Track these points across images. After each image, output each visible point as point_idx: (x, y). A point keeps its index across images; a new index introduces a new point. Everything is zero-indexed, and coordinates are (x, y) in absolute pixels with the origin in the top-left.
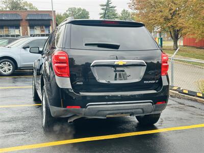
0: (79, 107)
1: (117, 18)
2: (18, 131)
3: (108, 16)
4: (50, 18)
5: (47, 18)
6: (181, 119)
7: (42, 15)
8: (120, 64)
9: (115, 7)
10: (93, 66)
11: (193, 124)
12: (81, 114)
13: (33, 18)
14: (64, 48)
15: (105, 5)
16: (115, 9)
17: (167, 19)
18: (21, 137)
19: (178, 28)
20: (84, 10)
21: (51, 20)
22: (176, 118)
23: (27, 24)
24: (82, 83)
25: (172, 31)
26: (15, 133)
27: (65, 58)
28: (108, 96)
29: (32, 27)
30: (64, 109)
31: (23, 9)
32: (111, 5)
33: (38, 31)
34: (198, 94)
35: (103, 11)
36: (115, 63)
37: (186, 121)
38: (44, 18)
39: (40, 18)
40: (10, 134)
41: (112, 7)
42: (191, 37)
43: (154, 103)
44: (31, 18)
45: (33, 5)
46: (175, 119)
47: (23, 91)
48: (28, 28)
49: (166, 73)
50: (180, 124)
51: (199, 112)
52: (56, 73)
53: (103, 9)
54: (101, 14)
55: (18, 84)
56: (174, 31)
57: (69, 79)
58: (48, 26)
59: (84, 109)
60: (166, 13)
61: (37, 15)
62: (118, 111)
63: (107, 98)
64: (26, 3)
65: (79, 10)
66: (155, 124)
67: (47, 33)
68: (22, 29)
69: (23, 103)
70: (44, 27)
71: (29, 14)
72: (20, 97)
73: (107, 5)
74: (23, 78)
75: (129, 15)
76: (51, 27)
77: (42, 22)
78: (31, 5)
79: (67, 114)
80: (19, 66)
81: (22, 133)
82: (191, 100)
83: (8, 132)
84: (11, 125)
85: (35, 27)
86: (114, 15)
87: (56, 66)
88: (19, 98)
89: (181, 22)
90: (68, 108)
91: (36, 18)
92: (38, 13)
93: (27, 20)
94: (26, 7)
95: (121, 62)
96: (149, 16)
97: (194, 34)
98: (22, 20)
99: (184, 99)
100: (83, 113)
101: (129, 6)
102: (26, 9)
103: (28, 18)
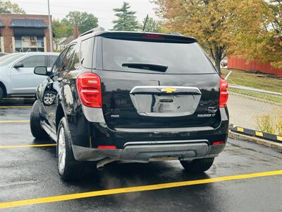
0: (114, 147)
1: (137, 28)
2: (26, 179)
3: (125, 26)
4: (45, 26)
5: (39, 26)
6: (239, 165)
7: (32, 21)
8: (168, 92)
9: (134, 13)
10: (133, 94)
11: (256, 172)
12: (116, 156)
13: (19, 25)
14: (95, 69)
15: (121, 10)
16: (134, 15)
17: (207, 32)
18: (32, 187)
19: (221, 45)
20: (91, 16)
21: (46, 28)
22: (233, 164)
23: (11, 33)
24: (118, 116)
25: (213, 48)
26: (23, 182)
27: (96, 82)
28: (153, 133)
29: (18, 37)
30: (94, 149)
31: (4, 12)
32: (129, 10)
33: (26, 43)
34: (257, 134)
35: (117, 18)
36: (162, 90)
37: (245, 168)
38: (36, 26)
39: (30, 25)
40: (16, 183)
41: (130, 13)
42: (239, 56)
43: (210, 143)
44: (16, 25)
45: (20, 7)
46: (231, 166)
47: (19, 126)
48: (13, 38)
49: (225, 105)
50: (239, 172)
51: (261, 156)
52: (83, 101)
53: (117, 15)
54: (115, 22)
55: (9, 116)
56: (217, 48)
57: (101, 109)
58: (41, 37)
59: (121, 150)
60: (206, 23)
61: (26, 20)
62: (165, 154)
63: (151, 135)
64: (8, 4)
65: (85, 15)
66: (206, 172)
67: (40, 46)
68: (4, 40)
69: (23, 143)
70: (35, 38)
71: (14, 20)
72: (17, 134)
73: (124, 9)
74: (15, 108)
75: (154, 24)
76: (45, 38)
77: (34, 31)
78: (16, 6)
79: (97, 157)
80: (8, 92)
81: (32, 182)
82: (248, 141)
83: (13, 181)
84: (14, 171)
85: (23, 38)
86: (132, 24)
87: (84, 93)
88: (15, 136)
89: (226, 36)
90: (100, 149)
91: (25, 25)
92: (27, 18)
93: (11, 27)
94: (9, 10)
95: (169, 89)
96: (184, 27)
97: (243, 52)
98: (3, 27)
99: (239, 139)
100: (119, 155)
101: (156, 12)
102: (9, 12)
103: (13, 25)
